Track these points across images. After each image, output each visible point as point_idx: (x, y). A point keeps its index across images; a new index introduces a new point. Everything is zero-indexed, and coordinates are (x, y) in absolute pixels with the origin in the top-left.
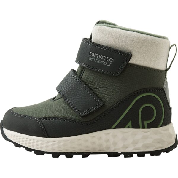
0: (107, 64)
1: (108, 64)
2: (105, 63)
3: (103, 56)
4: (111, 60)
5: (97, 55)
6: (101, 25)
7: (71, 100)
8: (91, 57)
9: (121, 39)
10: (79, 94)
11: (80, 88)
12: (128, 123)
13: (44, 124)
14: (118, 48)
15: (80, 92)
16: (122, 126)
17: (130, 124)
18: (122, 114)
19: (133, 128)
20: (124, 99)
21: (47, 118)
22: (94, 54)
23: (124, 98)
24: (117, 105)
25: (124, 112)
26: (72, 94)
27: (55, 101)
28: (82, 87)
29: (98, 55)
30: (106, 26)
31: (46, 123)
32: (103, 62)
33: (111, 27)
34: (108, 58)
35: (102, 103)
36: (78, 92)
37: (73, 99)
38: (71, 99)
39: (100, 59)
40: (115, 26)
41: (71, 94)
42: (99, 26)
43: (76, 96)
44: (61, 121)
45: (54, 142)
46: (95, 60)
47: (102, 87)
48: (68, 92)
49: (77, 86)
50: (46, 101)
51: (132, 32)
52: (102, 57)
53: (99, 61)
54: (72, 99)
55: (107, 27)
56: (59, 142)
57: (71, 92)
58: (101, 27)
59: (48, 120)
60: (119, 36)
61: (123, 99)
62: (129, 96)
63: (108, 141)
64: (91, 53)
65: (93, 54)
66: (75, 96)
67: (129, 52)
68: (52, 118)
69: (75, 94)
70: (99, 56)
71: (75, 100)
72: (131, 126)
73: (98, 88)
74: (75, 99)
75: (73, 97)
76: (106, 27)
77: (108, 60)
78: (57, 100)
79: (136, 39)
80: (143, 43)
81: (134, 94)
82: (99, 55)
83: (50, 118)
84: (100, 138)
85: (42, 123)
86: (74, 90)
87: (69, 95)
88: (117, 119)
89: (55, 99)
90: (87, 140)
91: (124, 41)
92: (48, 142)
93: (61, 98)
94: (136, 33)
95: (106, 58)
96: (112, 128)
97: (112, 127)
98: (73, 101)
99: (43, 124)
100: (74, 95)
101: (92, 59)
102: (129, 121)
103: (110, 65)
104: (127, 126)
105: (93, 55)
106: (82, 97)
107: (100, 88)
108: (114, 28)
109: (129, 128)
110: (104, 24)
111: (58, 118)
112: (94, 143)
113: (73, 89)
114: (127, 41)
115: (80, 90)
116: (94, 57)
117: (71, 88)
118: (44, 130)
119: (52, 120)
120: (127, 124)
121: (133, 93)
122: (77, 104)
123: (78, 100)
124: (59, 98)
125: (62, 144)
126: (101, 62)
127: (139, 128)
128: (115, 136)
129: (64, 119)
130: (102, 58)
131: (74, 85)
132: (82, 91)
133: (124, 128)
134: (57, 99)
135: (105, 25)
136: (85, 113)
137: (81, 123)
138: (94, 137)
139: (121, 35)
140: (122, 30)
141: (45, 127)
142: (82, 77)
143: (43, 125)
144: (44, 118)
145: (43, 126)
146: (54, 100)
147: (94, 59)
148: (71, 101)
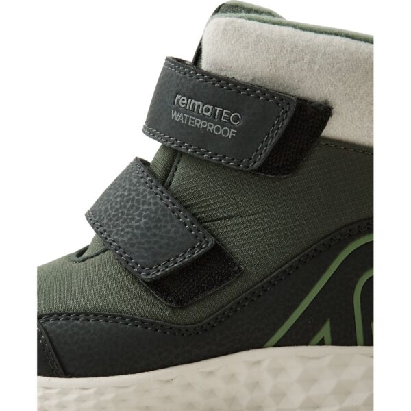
0: (221, 131)
1: (226, 132)
2: (218, 130)
3: (211, 107)
4: (236, 119)
5: (194, 104)
6: (231, 17)
7: (117, 234)
8: (178, 110)
9: (296, 61)
10: (140, 215)
11: (146, 195)
12: (319, 329)
13: (51, 335)
14: (287, 87)
15: (145, 207)
16: (299, 337)
17: (326, 331)
18: (302, 300)
19: (335, 343)
20: (306, 252)
21: (60, 315)
22: (185, 102)
23: (308, 248)
24: (285, 271)
25: (307, 293)
26: (120, 215)
27: (84, 260)
28: (150, 193)
29: (197, 103)
30: (249, 19)
31: (58, 331)
32: (211, 126)
33: (265, 22)
34: (226, 113)
35: (212, 241)
36: (138, 209)
37: (122, 230)
38: (115, 231)
39: (203, 117)
40: (276, 19)
41: (117, 215)
42: (223, 19)
43: (133, 219)
44: (104, 323)
45: (86, 392)
46: (188, 118)
47: (236, 216)
48: (110, 211)
49: (136, 190)
50: (55, 261)
51: (333, 37)
52: (207, 110)
53: (198, 122)
54: (118, 230)
55: (252, 22)
56: (100, 392)
57: (117, 210)
58: (233, 22)
59: (65, 322)
60: (289, 49)
61: (303, 252)
62: (322, 242)
63: (255, 385)
64: (178, 97)
65: (182, 100)
66: (128, 221)
67: (323, 99)
68: (77, 315)
69: (128, 215)
70: (199, 106)
71: (128, 233)
72: (328, 339)
73: (224, 218)
74: (129, 230)
75: (123, 222)
76: (248, 21)
77: (225, 118)
78: (93, 259)
79: (346, 60)
80: (368, 73)
81: (339, 237)
82: (200, 103)
83: (69, 315)
84: (232, 377)
85: (45, 329)
86: (128, 202)
87: (110, 220)
88: (287, 317)
89: (86, 255)
90: (189, 384)
91: (305, 67)
92: (64, 392)
93: (104, 251)
94: (344, 40)
95: (221, 113)
96: (268, 343)
97: (268, 340)
98: (122, 236)
99: (47, 333)
100: (124, 217)
101: (178, 117)
102: (324, 323)
103: (231, 133)
104: (318, 338)
105: (182, 104)
106: (148, 223)
107: (230, 217)
108: (274, 23)
109: (322, 343)
110: (241, 12)
111: (96, 315)
112: (211, 393)
113: (125, 199)
114: (317, 67)
115: (144, 203)
116: (185, 111)
117: (118, 199)
118: (52, 352)
119: (78, 319)
120: (315, 333)
121: (335, 232)
122: (132, 245)
123: (136, 231)
124: (99, 251)
125: (109, 396)
126: (204, 124)
127: (356, 344)
128: (277, 371)
129: (114, 317)
130: (209, 114)
131: (130, 190)
132: (150, 204)
133: (307, 344)
134: (92, 254)
135: (243, 14)
136: (158, 271)
137: (171, 328)
138: (211, 373)
139: (296, 46)
140: (299, 31)
141: (55, 343)
142: (171, 182)
143: (49, 338)
144: (50, 315)
145: (48, 341)
146: (81, 258)
147: (184, 117)
148: (116, 237)
